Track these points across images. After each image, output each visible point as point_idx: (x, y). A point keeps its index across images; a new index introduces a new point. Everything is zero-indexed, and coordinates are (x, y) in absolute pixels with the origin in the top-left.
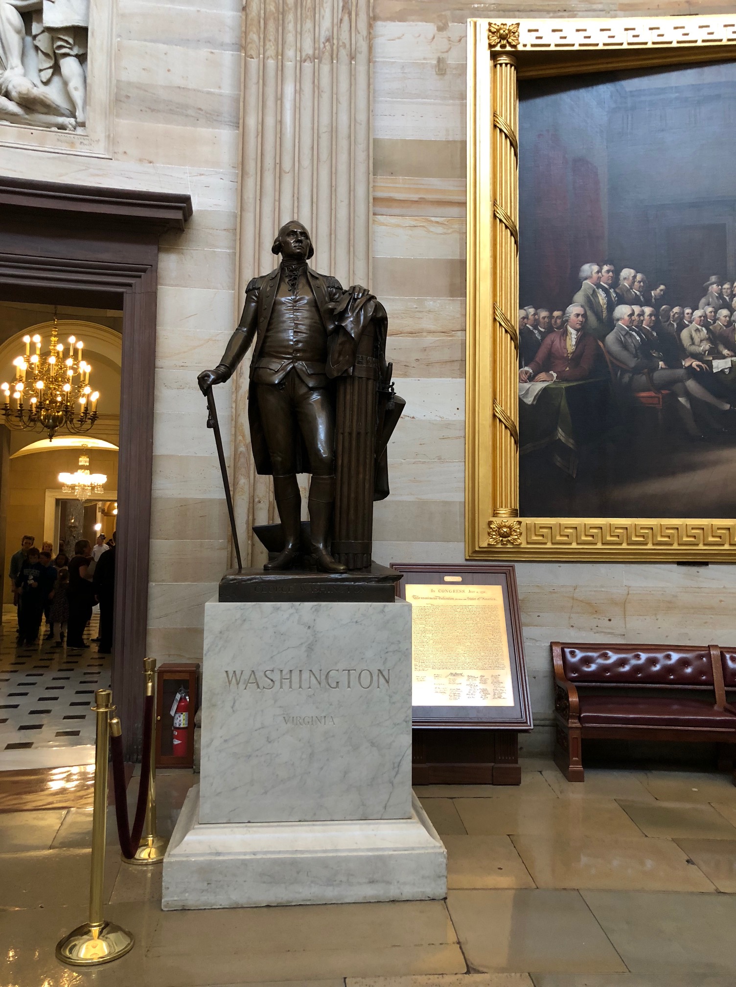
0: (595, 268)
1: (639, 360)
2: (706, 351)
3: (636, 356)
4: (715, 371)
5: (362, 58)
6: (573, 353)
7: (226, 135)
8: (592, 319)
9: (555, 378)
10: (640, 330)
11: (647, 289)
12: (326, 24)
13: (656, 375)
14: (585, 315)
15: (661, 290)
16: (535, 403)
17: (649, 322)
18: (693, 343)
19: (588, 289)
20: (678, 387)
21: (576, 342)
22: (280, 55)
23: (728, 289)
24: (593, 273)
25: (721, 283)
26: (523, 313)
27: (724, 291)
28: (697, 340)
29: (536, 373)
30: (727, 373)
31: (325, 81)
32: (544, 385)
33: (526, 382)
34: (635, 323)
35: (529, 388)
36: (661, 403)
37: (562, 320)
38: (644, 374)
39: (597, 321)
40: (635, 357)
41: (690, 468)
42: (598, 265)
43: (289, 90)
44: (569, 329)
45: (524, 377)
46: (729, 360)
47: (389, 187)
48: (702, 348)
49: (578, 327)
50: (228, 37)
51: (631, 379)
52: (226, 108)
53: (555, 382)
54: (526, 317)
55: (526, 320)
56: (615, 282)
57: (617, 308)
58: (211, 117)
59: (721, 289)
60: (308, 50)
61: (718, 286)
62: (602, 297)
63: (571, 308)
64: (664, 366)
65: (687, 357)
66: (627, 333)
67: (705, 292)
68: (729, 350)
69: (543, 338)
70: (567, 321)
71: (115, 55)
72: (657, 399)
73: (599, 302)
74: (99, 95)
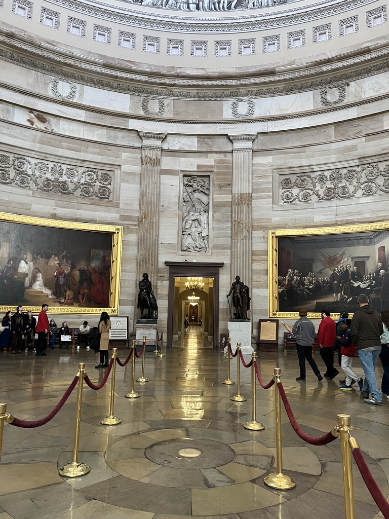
0: (291, 270)
4: (310, 288)
5: (250, 239)
6: (287, 284)
7: (229, 251)
9: (284, 288)
10: (298, 281)
11: (299, 274)
12: (245, 234)
13: (300, 288)
14: (289, 278)
15: (301, 274)
17: (299, 279)
19: (289, 273)
20: (304, 290)
21: (288, 282)
22: (237, 239)
27: (311, 274)
28: (307, 283)
29: (281, 288)
30: (312, 288)
31: (244, 243)
33: (279, 289)
34: (297, 279)
39: (291, 279)
40: (297, 285)
41: (306, 304)
43: (239, 244)
46: (312, 286)
47: (255, 258)
49: (288, 280)
50: (230, 235)
51: (297, 289)
52: (230, 246)
55: (279, 279)
56: (294, 273)
57: (294, 277)
58: (227, 248)
60: (242, 238)
62: (292, 275)
63: (287, 277)
64: (302, 287)
65: (305, 285)
66: (296, 281)
67: (308, 274)
68: (312, 284)
69: (282, 282)
70: (286, 279)
71: (213, 240)
74: (210, 246)
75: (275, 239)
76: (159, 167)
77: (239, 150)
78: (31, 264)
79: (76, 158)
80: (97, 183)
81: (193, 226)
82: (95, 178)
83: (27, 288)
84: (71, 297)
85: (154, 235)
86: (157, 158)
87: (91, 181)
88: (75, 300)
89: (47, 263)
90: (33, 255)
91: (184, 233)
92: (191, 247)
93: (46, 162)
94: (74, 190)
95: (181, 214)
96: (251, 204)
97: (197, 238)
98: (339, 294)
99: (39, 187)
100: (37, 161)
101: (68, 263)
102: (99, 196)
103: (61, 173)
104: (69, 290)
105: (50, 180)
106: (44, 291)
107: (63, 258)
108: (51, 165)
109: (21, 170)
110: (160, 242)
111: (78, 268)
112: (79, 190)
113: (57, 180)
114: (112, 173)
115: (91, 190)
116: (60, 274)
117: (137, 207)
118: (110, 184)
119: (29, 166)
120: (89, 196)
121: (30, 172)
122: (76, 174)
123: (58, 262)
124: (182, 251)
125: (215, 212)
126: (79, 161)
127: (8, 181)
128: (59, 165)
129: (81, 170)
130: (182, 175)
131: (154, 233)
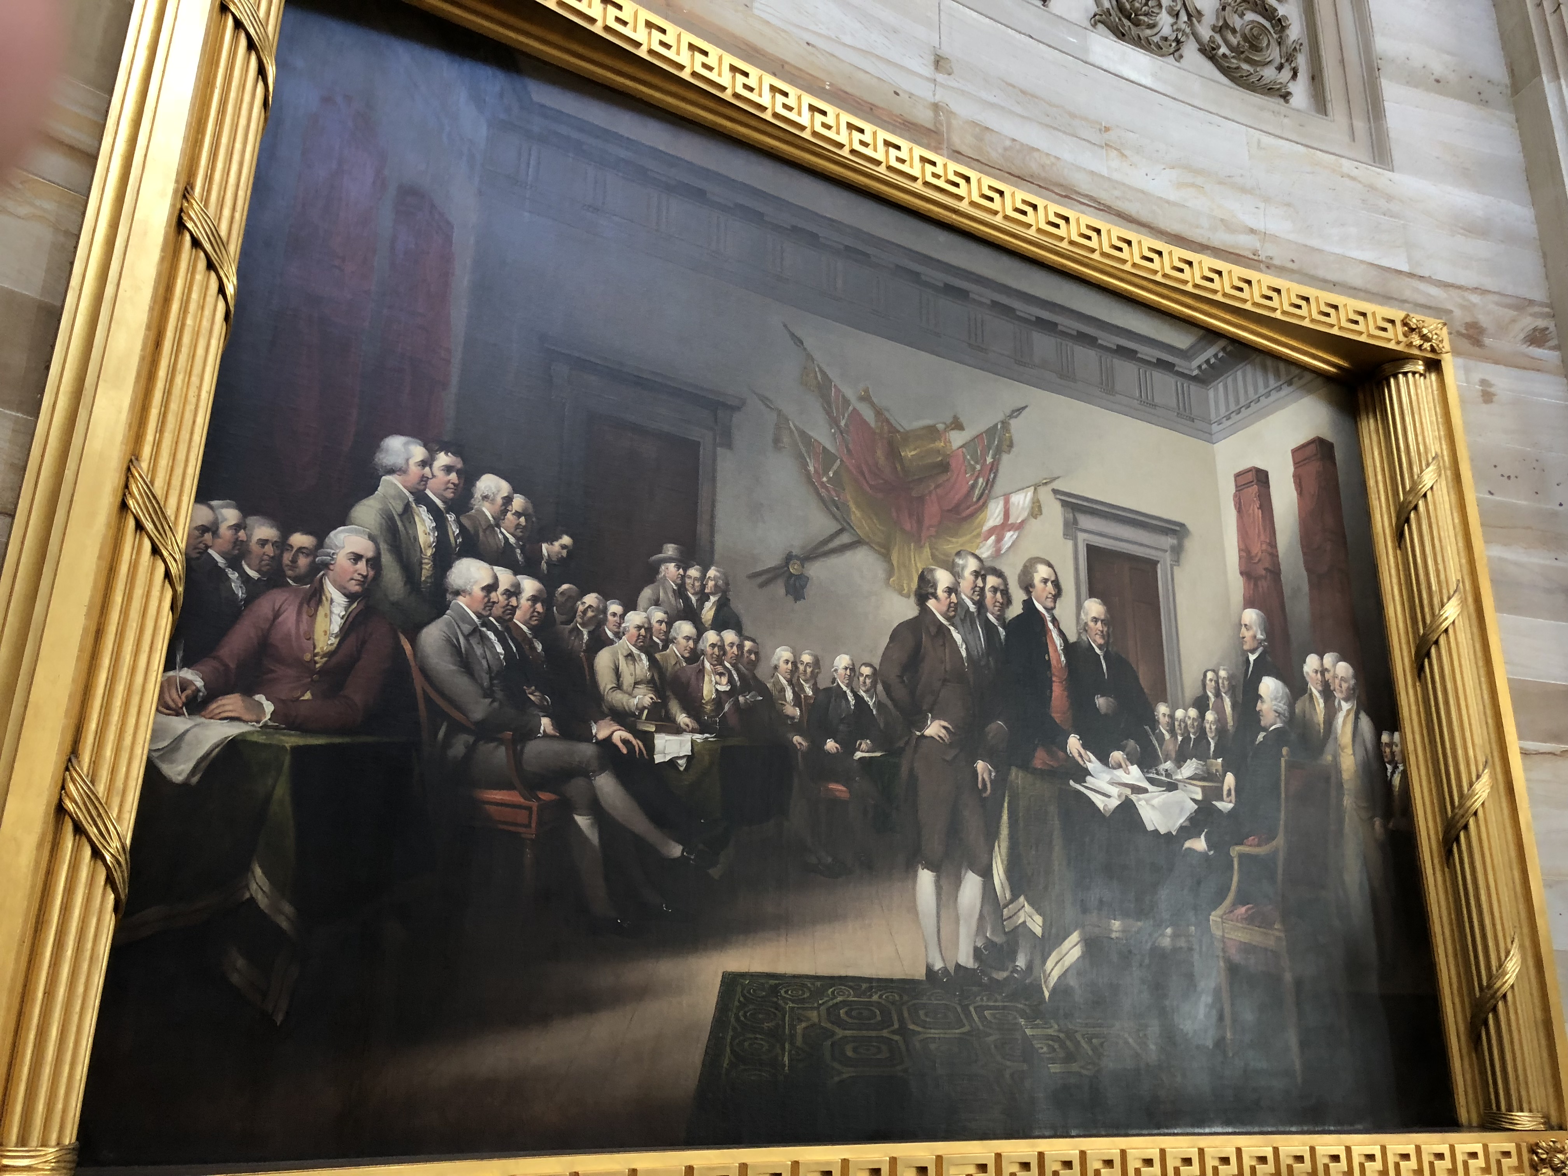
0: (418, 452)
1: (496, 704)
2: (645, 708)
3: (488, 693)
4: (658, 759)
6: (330, 655)
8: (392, 575)
9: (268, 716)
10: (507, 630)
11: (532, 535)
13: (533, 749)
14: (375, 562)
15: (564, 547)
16: (195, 780)
17: (528, 616)
18: (619, 686)
19: (394, 498)
20: (576, 788)
21: (341, 629)
23: (695, 579)
24: (412, 462)
25: (684, 563)
26: (204, 515)
27: (688, 581)
28: (627, 680)
29: (214, 692)
30: (682, 769)
32: (233, 730)
33: (178, 714)
34: (497, 610)
35: (187, 731)
36: (533, 825)
37: (314, 561)
38: (501, 742)
39: (405, 584)
40: (485, 696)
42: (425, 446)
44: (330, 589)
45: (176, 698)
46: (687, 738)
48: (636, 701)
49: (354, 587)
51: (471, 749)
53: (265, 726)
54: (211, 529)
55: (208, 536)
56: (461, 500)
57: (457, 562)
59: (683, 577)
61: (679, 569)
62: (424, 526)
63: (342, 536)
64: (550, 730)
65: (603, 716)
66: (475, 630)
68: (689, 715)
69: (250, 599)
70: (326, 566)
72: (525, 813)
73: (416, 539)
98: (972, 884)
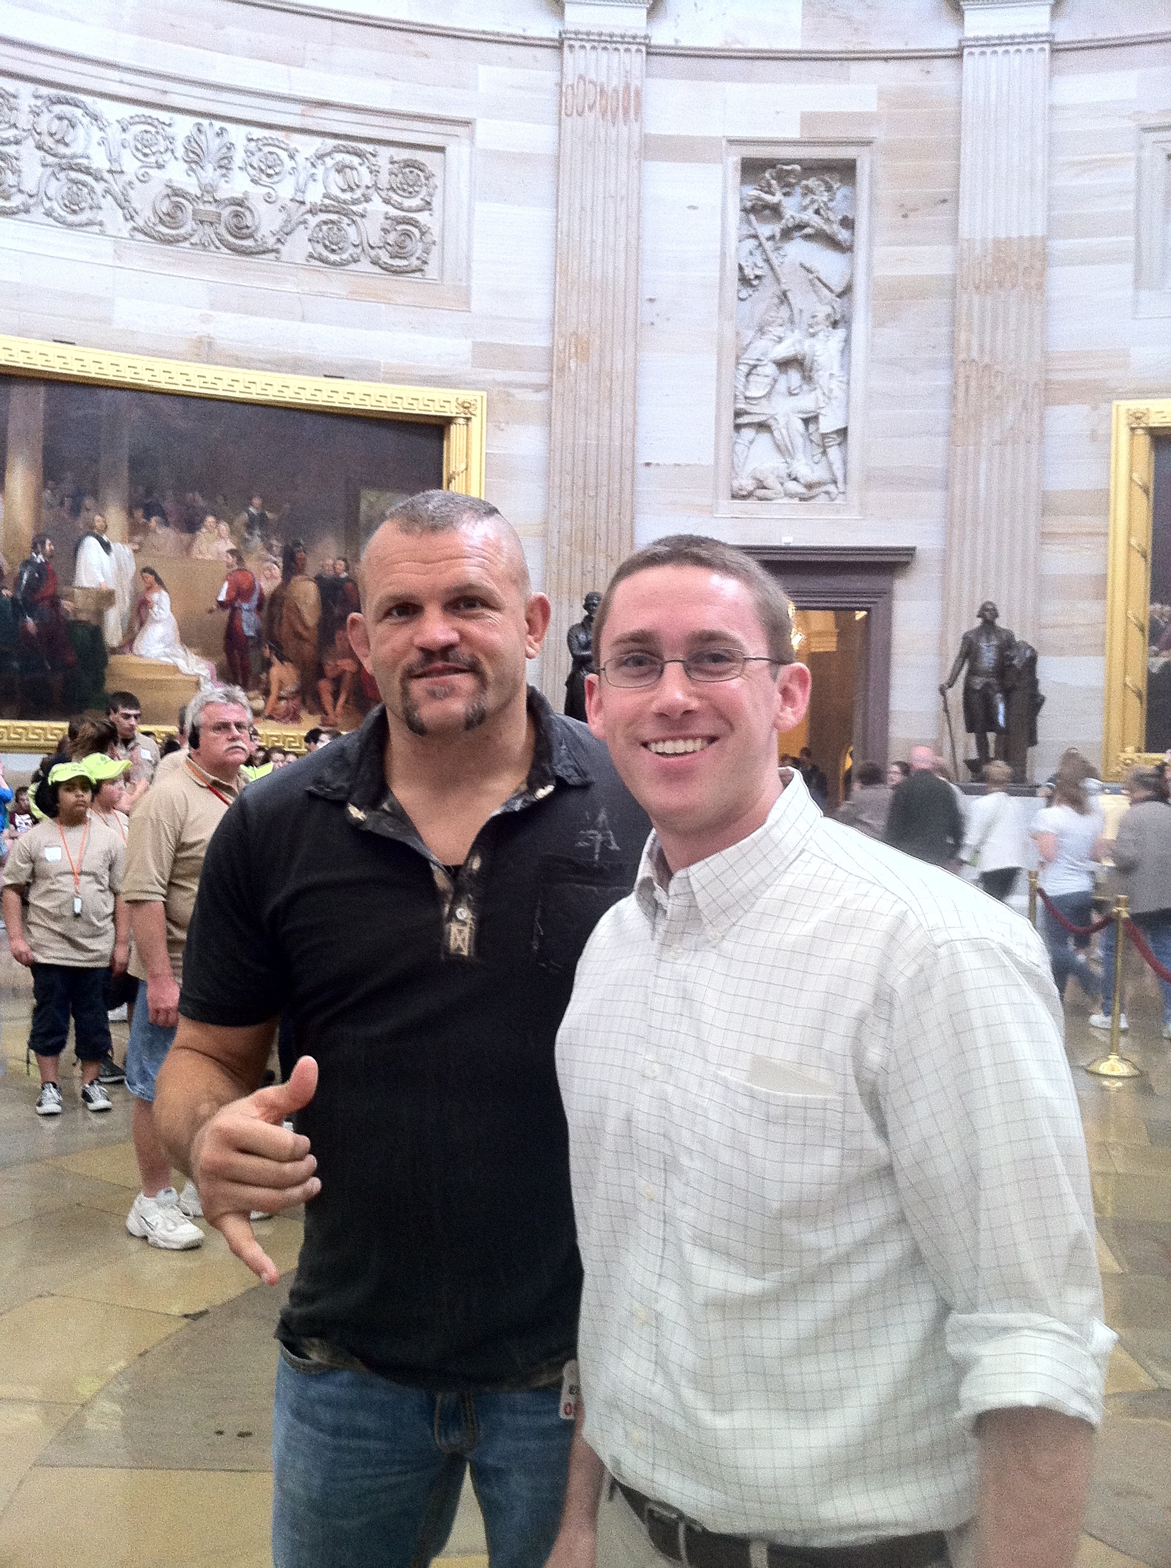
5: (1035, 440)
7: (939, 495)
12: (1010, 418)
16: (1159, 672)
22: (977, 444)
26: (1152, 608)
29: (1161, 651)
31: (1009, 459)
32: (1166, 659)
33: (1153, 657)
35: (1155, 661)
43: (983, 465)
45: (1151, 654)
47: (1053, 524)
50: (943, 427)
52: (939, 478)
54: (1154, 611)
55: (1154, 613)
58: (929, 484)
60: (997, 437)
71: (867, 449)
74: (855, 475)
75: (1143, 442)
76: (636, 127)
77: (989, 43)
78: (123, 550)
79: (284, 91)
80: (377, 206)
81: (782, 386)
82: (367, 179)
83: (114, 651)
84: (291, 688)
85: (617, 430)
86: (627, 87)
87: (347, 196)
88: (304, 702)
89: (188, 548)
90: (131, 514)
91: (741, 421)
92: (771, 481)
93: (164, 116)
94: (284, 234)
95: (730, 334)
96: (1040, 287)
97: (799, 441)
99: (140, 222)
100: (129, 111)
101: (269, 548)
102: (385, 257)
103: (224, 165)
104: (282, 659)
105: (184, 195)
106: (181, 663)
107: (250, 526)
108: (183, 126)
109: (62, 150)
110: (641, 460)
111: (313, 568)
112: (301, 235)
113: (208, 189)
114: (437, 155)
115: (351, 231)
116: (241, 591)
117: (539, 307)
118: (427, 205)
119: (96, 134)
120: (342, 264)
121: (99, 161)
122: (289, 164)
123: (231, 546)
124: (734, 497)
125: (879, 323)
126: (298, 108)
127: (17, 201)
128: (218, 124)
129: (309, 145)
130: (733, 160)
131: (618, 421)
